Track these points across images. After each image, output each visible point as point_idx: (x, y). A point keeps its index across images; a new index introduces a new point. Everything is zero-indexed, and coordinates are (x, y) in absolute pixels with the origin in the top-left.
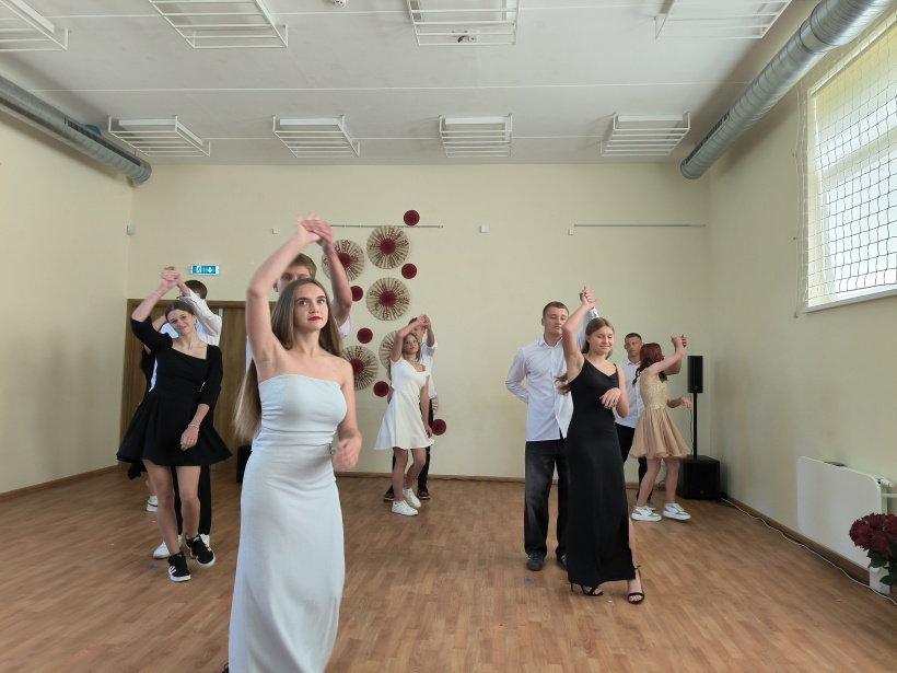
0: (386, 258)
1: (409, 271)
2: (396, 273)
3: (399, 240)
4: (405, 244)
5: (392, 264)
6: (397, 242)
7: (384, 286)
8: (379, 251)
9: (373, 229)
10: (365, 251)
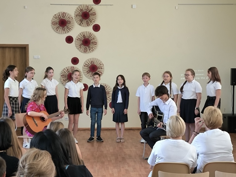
0: (85, 22)
2: (90, 29)
4: (94, 14)
5: (88, 25)
6: (90, 13)
7: (84, 36)
8: (81, 18)
9: (77, 6)
10: (74, 18)
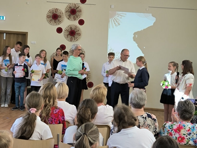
0: (72, 16)
1: (81, 22)
2: (76, 23)
3: (78, 9)
4: (80, 11)
5: (75, 19)
6: (77, 10)
7: (71, 28)
9: (67, 4)
